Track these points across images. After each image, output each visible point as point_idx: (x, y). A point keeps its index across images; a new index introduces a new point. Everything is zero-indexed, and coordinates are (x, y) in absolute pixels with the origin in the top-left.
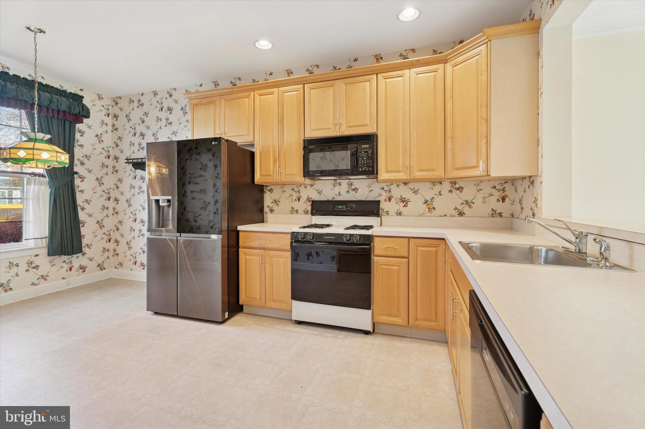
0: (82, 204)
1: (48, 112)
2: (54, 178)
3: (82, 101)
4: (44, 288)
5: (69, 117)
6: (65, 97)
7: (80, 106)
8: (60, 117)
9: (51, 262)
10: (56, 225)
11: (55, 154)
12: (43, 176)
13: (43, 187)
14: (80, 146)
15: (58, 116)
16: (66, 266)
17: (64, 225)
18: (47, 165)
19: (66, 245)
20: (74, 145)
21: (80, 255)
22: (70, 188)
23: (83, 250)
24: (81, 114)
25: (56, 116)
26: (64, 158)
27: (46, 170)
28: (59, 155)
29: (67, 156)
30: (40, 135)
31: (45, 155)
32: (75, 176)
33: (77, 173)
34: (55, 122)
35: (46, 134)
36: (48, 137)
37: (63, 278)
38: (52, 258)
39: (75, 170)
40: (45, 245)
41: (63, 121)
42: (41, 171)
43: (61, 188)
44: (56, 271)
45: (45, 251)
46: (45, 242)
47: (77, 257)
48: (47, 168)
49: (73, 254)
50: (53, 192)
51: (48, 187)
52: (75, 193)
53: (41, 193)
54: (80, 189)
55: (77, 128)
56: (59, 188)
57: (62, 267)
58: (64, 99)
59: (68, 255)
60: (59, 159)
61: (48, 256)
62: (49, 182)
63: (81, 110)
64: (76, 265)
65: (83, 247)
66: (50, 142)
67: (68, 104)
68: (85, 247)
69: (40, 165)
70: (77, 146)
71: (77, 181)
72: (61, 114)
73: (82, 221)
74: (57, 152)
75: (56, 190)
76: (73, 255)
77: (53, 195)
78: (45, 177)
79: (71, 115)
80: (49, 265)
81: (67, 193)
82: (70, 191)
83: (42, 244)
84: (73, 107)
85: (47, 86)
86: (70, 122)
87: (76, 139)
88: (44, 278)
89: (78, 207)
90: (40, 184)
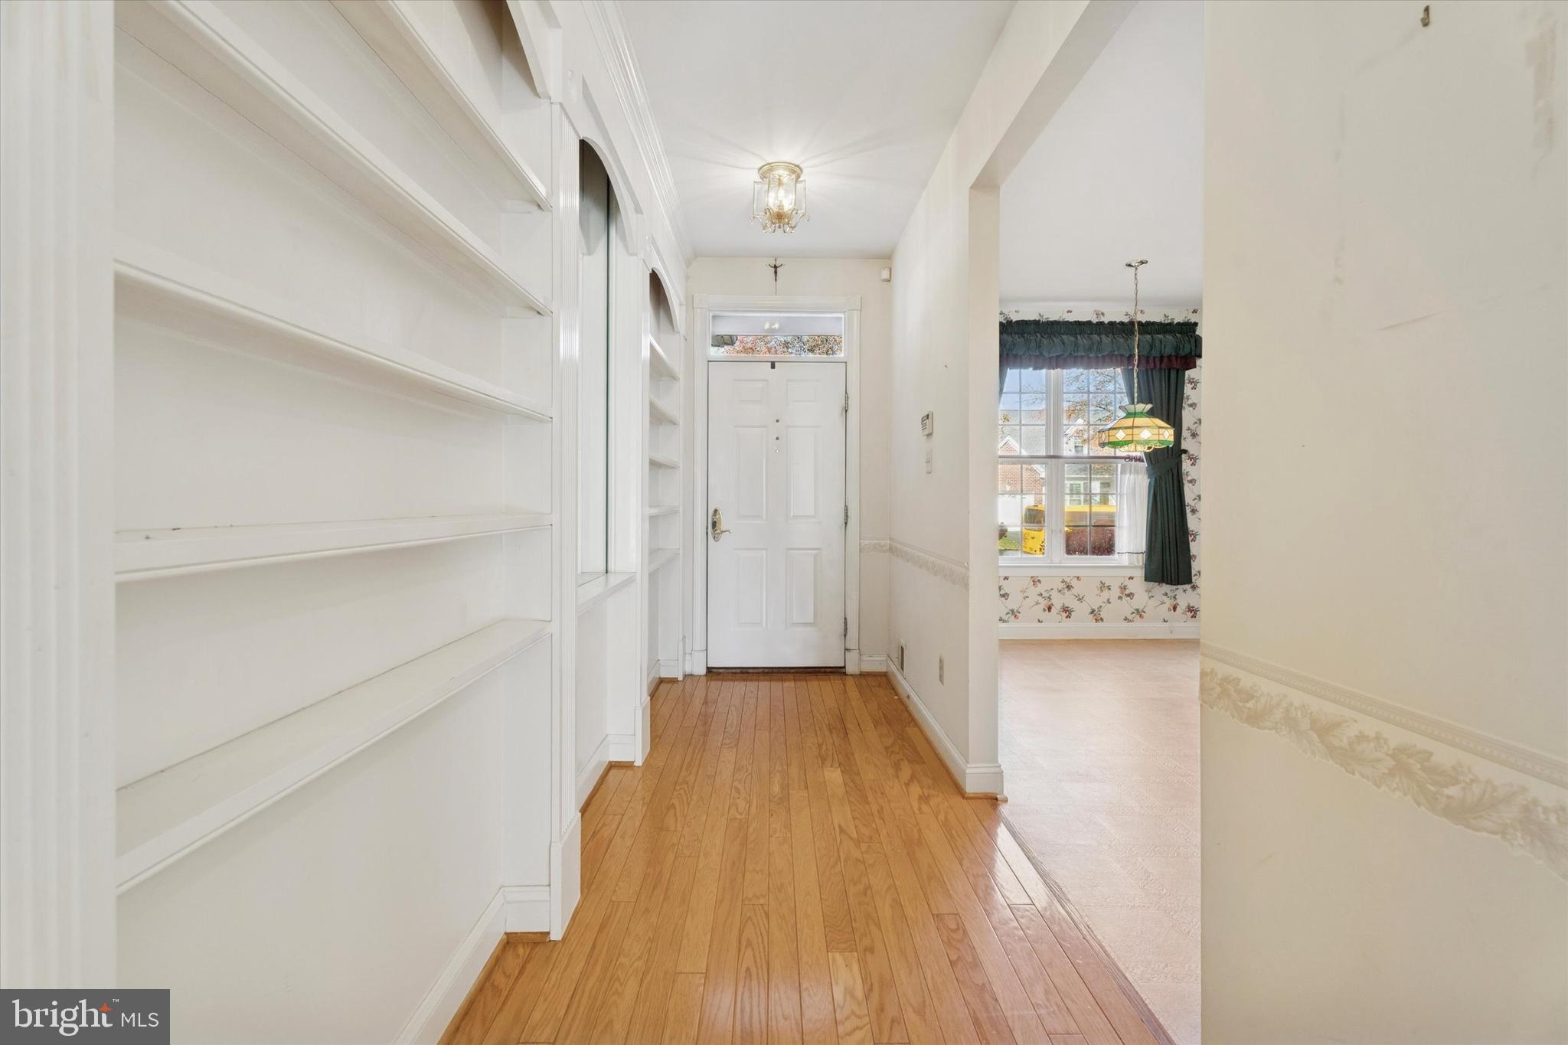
0: (1192, 503)
1: (1148, 362)
2: (1154, 462)
3: (1194, 331)
4: (1141, 629)
5: (1175, 363)
6: (1170, 332)
7: (1193, 341)
8: (1163, 366)
9: (1148, 591)
10: (1156, 534)
11: (1156, 431)
12: (1140, 460)
13: (1140, 476)
14: (1192, 405)
15: (1160, 364)
16: (1169, 602)
17: (1167, 535)
18: (1147, 447)
19: (1169, 568)
20: (1182, 406)
21: (1188, 587)
22: (1175, 478)
23: (1193, 581)
24: (1193, 353)
25: (1158, 367)
26: (1168, 435)
27: (1145, 453)
28: (1161, 431)
29: (1172, 431)
30: (1140, 407)
31: (1145, 434)
32: (1183, 456)
33: (1185, 452)
34: (1156, 375)
35: (1147, 404)
36: (1149, 406)
37: (1165, 621)
38: (1151, 584)
39: (1183, 447)
40: (1141, 564)
41: (1167, 371)
42: (1138, 454)
43: (1163, 477)
44: (1156, 607)
45: (1140, 573)
46: (1141, 560)
47: (1185, 591)
48: (1148, 451)
49: (1179, 584)
50: (1153, 484)
51: (1146, 477)
52: (1183, 484)
53: (1137, 489)
54: (1189, 478)
55: (1186, 376)
56: (1161, 478)
57: (1163, 603)
58: (1169, 337)
59: (1171, 584)
60: (1162, 438)
61: (1145, 580)
62: (1148, 470)
63: (1193, 348)
64: (1183, 603)
65: (1193, 574)
66: (1151, 413)
67: (1175, 343)
68: (1196, 575)
69: (1139, 448)
70: (1186, 407)
71: (1186, 465)
72: (1165, 360)
73: (1192, 531)
74: (1160, 427)
75: (1156, 480)
76: (1179, 586)
77: (1153, 488)
78: (1143, 461)
79: (1179, 359)
80: (1145, 596)
81: (1171, 485)
82: (1175, 482)
83: (1138, 562)
84: (1181, 346)
85: (1148, 323)
86: (1178, 370)
87: (1185, 396)
88: (1139, 613)
89: (1187, 508)
90: (1137, 472)
